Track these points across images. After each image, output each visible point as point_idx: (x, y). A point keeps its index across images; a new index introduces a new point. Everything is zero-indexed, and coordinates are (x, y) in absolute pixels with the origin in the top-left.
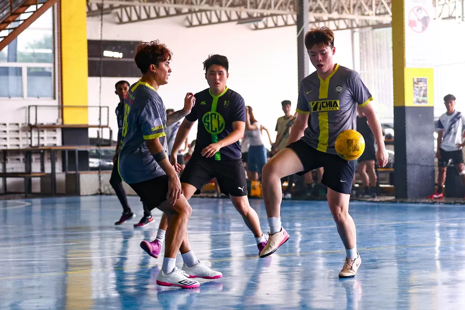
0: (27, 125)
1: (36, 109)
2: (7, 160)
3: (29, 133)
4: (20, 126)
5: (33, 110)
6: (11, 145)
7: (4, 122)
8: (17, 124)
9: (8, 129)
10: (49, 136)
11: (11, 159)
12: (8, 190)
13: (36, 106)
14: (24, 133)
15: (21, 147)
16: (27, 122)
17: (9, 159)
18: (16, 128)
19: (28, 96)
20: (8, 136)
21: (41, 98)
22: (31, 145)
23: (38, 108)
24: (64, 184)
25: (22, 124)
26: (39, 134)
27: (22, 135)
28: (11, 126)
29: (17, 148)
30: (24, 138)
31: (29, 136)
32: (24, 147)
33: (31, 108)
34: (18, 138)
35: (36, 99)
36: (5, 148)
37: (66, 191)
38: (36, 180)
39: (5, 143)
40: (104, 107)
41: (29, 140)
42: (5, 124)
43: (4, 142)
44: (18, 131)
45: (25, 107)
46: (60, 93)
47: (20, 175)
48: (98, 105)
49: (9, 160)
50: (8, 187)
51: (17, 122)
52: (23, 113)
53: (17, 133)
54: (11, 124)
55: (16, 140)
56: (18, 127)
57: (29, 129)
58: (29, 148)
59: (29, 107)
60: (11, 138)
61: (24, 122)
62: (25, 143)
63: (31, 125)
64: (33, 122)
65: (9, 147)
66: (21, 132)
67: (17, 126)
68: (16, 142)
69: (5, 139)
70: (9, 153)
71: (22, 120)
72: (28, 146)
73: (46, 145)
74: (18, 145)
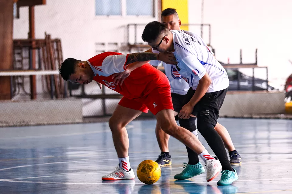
0: (126, 45)
1: (136, 28)
4: (119, 45)
5: (132, 29)
7: (103, 42)
8: (116, 44)
9: (106, 48)
12: (107, 112)
13: (136, 25)
16: (127, 41)
18: (115, 48)
19: (128, 14)
23: (138, 27)
25: (121, 44)
28: (109, 46)
33: (130, 27)
35: (134, 17)
40: (206, 25)
42: (103, 44)
45: (122, 27)
46: (160, 11)
48: (201, 23)
50: (107, 109)
51: (115, 41)
52: (123, 31)
54: (110, 44)
57: (128, 48)
59: (128, 25)
61: (123, 41)
63: (130, 44)
64: (132, 42)
67: (116, 46)
71: (121, 39)
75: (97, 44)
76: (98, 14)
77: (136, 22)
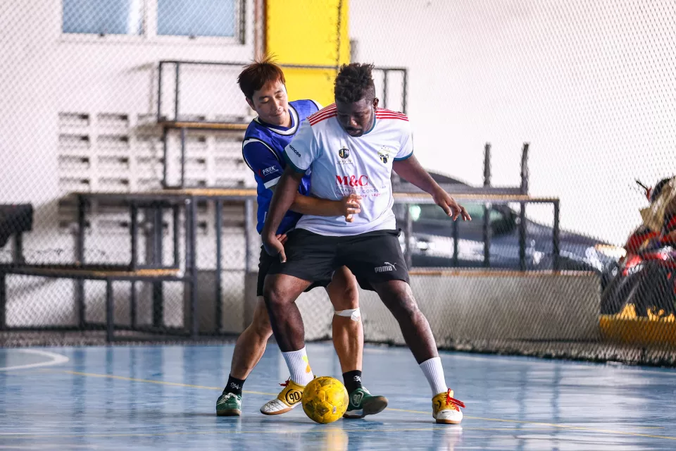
0: (152, 120)
1: (177, 70)
2: (88, 225)
3: (159, 145)
4: (133, 122)
5: (169, 73)
6: (103, 180)
7: (82, 110)
8: (124, 117)
9: (93, 129)
10: (222, 155)
11: (102, 224)
12: (88, 319)
13: (177, 63)
14: (145, 145)
15: (134, 188)
16: (155, 109)
17: (94, 220)
18: (119, 128)
19: (162, 31)
20: (92, 152)
21: (199, 40)
22: (163, 183)
23: (183, 67)
24: (241, 306)
25: (141, 117)
26: (183, 150)
27: (137, 149)
28: (103, 122)
29: (120, 189)
30: (143, 160)
31: (160, 154)
32: (143, 189)
33: (165, 67)
34: (125, 160)
36: (83, 188)
38: (174, 290)
39: (85, 175)
40: (395, 70)
41: (160, 167)
42: (85, 117)
43: (81, 171)
44: (125, 139)
45: (144, 67)
46: (260, 24)
47: (97, 273)
49: (94, 225)
50: (88, 309)
51: (121, 111)
52: (144, 81)
53: (121, 144)
54: (103, 116)
55: (118, 165)
56: (127, 126)
57: (159, 131)
58: (160, 190)
59: (161, 63)
60: (101, 159)
61: (144, 111)
62: (148, 175)
63: (164, 118)
64: (168, 113)
65: (95, 187)
66: (133, 141)
67: (123, 123)
68: (118, 171)
69: (85, 160)
70: (94, 205)
71: (138, 105)
72: (156, 184)
73: (211, 183)
74: (125, 182)
75: (63, 115)
76: (67, 29)
77: (177, 58)
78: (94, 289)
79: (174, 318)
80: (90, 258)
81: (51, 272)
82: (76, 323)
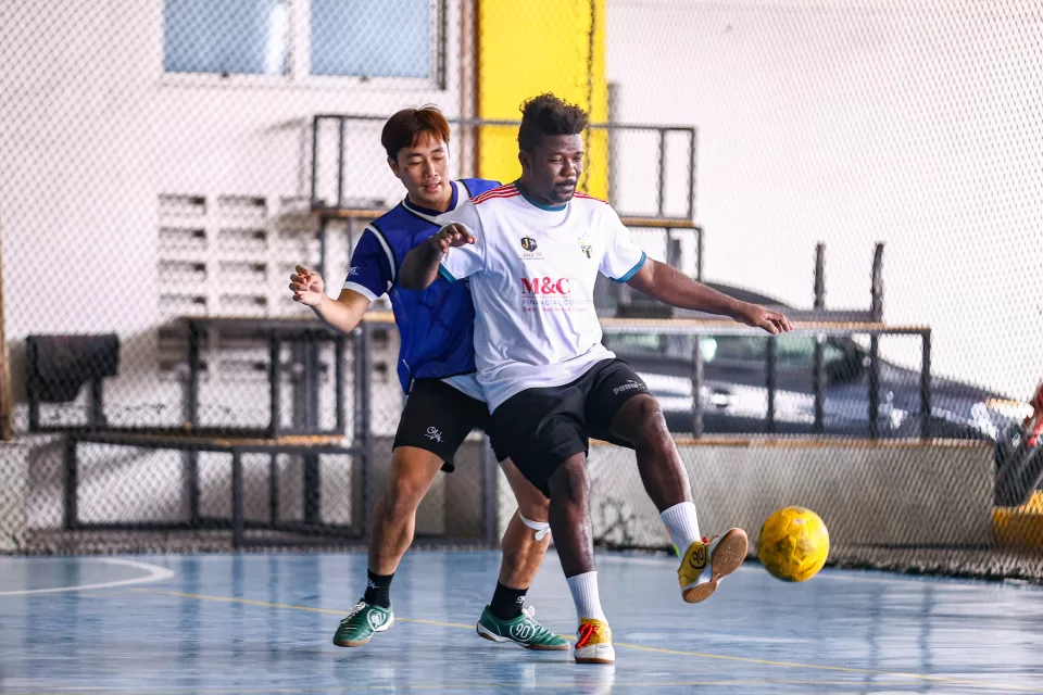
0: (303, 205)
1: (341, 129)
2: (204, 367)
3: (314, 245)
4: (274, 208)
5: (328, 131)
6: (227, 298)
7: (196, 191)
8: (260, 202)
9: (212, 220)
11: (225, 365)
12: (203, 511)
13: (341, 118)
14: (291, 243)
15: (276, 310)
16: (307, 189)
17: (214, 360)
18: (252, 219)
19: (317, 70)
20: (211, 254)
21: (375, 82)
23: (350, 124)
24: (440, 493)
25: (285, 201)
27: (283, 253)
28: (226, 209)
29: (254, 311)
30: (289, 268)
31: (315, 258)
32: (289, 311)
33: (323, 123)
34: (260, 268)
35: (353, 83)
36: (196, 311)
37: (447, 520)
38: (336, 468)
39: (199, 291)
42: (199, 201)
43: (192, 285)
44: (260, 235)
45: (289, 125)
46: (468, 59)
49: (213, 367)
50: (204, 497)
51: (255, 191)
52: (290, 146)
53: (254, 243)
54: (226, 199)
55: (250, 275)
56: (264, 215)
57: (314, 223)
59: (317, 118)
60: (224, 265)
61: (291, 192)
63: (320, 204)
64: (328, 195)
65: (215, 309)
66: (273, 239)
67: (258, 211)
68: (251, 285)
69: (200, 267)
70: (213, 335)
71: (281, 183)
74: (261, 301)
75: (166, 198)
76: (171, 66)
77: (342, 111)
78: (213, 465)
79: (337, 510)
80: (208, 417)
81: (147, 439)
82: (186, 517)
